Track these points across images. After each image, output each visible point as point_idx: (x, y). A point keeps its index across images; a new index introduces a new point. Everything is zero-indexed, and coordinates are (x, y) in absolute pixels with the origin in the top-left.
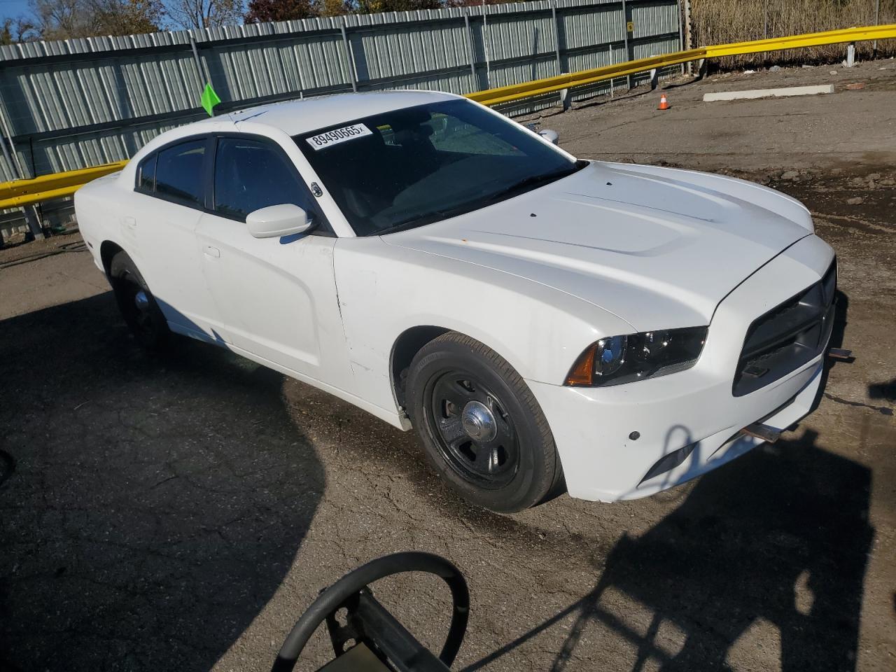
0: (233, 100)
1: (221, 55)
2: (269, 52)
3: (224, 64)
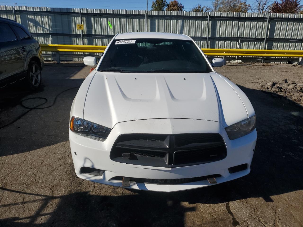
0: (216, 36)
1: (217, 21)
2: (236, 23)
3: (217, 24)
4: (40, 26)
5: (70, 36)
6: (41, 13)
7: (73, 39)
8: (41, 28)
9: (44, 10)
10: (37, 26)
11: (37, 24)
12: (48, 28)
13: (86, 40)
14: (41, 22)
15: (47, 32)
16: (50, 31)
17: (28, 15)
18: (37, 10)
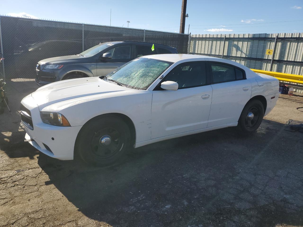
4: (240, 51)
5: (262, 61)
6: (243, 39)
7: (264, 64)
8: (240, 52)
9: (246, 36)
10: (238, 50)
11: (238, 49)
12: (245, 53)
13: (275, 66)
14: (241, 48)
15: (244, 56)
16: (246, 55)
17: (234, 41)
18: (241, 36)
